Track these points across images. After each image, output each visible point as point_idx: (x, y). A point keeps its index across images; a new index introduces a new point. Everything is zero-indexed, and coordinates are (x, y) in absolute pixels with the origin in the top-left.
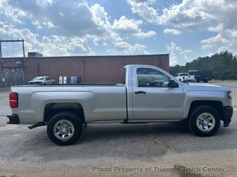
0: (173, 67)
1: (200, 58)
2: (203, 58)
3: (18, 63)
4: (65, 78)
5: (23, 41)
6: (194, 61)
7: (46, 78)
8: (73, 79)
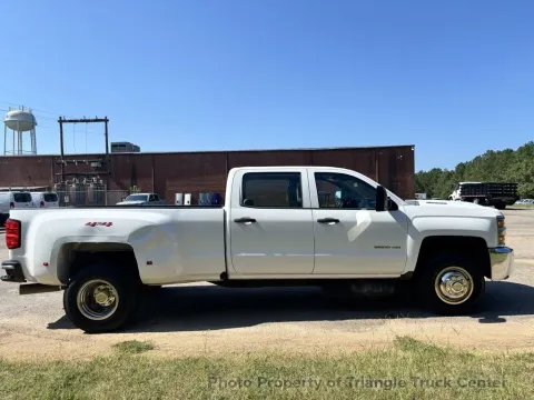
0: (425, 174)
2: (499, 153)
3: (93, 165)
4: (188, 197)
5: (106, 121)
7: (151, 196)
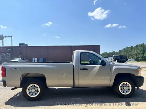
1: (127, 47)
3: (9, 49)
4: (36, 59)
5: (12, 37)
6: (124, 49)
8: (41, 59)
